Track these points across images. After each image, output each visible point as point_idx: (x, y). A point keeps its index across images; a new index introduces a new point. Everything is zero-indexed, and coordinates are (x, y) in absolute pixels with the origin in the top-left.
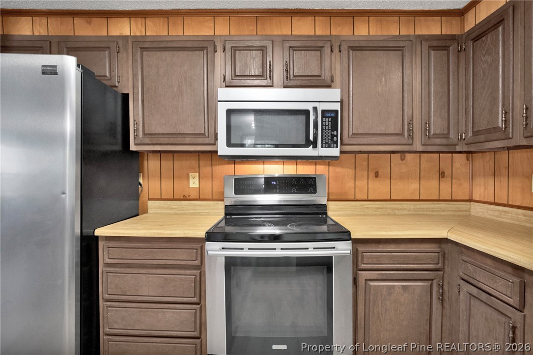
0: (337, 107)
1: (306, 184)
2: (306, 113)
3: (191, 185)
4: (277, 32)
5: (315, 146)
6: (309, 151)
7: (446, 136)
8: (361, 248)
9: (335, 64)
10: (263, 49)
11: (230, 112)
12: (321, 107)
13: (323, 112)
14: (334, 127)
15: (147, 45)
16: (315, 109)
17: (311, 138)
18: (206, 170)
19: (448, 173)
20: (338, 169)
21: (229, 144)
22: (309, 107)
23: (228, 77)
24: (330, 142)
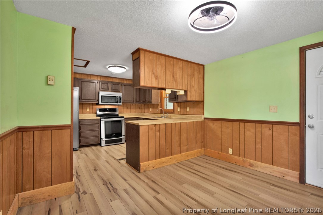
0: (121, 96)
1: (115, 110)
2: (116, 97)
3: (87, 110)
4: (110, 81)
5: (118, 103)
6: (116, 104)
7: (139, 101)
8: (126, 119)
9: (120, 87)
10: (107, 84)
11: (102, 96)
12: (119, 96)
13: (119, 97)
14: (121, 100)
15: (82, 80)
16: (118, 96)
17: (117, 101)
18: (91, 107)
19: (141, 108)
20: (120, 107)
21: (102, 102)
22: (117, 96)
23: (100, 89)
24: (120, 102)
